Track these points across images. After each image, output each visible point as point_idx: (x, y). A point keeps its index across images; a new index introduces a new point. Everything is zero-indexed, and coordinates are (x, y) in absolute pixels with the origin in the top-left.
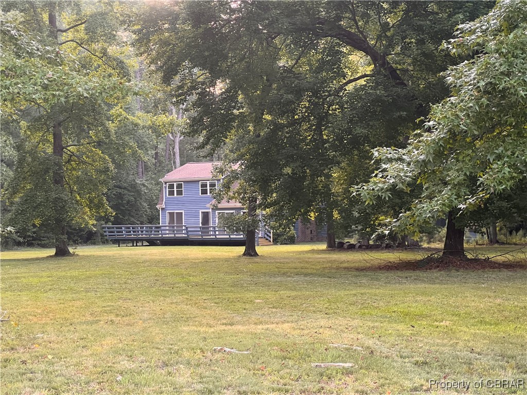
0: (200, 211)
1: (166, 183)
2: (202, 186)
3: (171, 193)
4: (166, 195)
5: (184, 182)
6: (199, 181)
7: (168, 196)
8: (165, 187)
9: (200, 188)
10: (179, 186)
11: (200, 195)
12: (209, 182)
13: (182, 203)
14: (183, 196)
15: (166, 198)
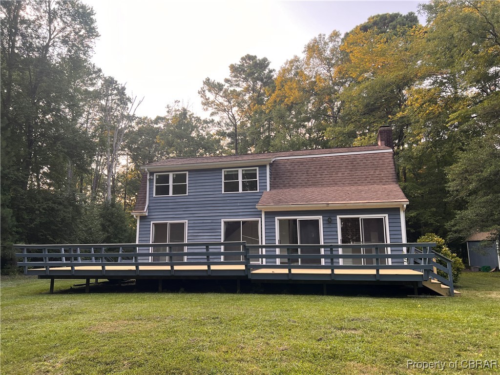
0: (222, 221)
1: (152, 174)
2: (227, 177)
3: (162, 190)
4: (151, 194)
5: (189, 171)
6: (221, 169)
7: (154, 196)
8: (151, 181)
9: (223, 181)
10: (179, 178)
11: (223, 192)
12: (243, 170)
13: (184, 206)
14: (187, 195)
15: (151, 198)
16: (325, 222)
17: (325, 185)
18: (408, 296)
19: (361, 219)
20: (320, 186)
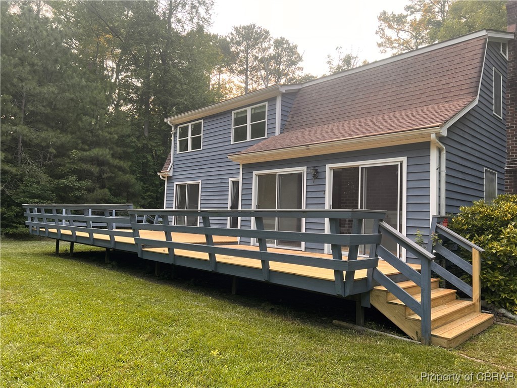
0: (230, 180)
1: (176, 127)
2: (236, 121)
3: (184, 146)
4: (175, 151)
5: (204, 118)
6: (230, 112)
7: (178, 152)
8: (175, 135)
9: (233, 127)
10: (197, 130)
11: (232, 142)
12: (252, 109)
13: (199, 163)
14: (201, 149)
15: (176, 156)
16: (311, 177)
17: (352, 117)
18: (335, 322)
19: (362, 168)
20: (346, 119)
